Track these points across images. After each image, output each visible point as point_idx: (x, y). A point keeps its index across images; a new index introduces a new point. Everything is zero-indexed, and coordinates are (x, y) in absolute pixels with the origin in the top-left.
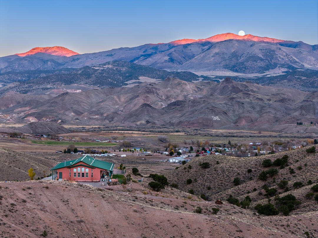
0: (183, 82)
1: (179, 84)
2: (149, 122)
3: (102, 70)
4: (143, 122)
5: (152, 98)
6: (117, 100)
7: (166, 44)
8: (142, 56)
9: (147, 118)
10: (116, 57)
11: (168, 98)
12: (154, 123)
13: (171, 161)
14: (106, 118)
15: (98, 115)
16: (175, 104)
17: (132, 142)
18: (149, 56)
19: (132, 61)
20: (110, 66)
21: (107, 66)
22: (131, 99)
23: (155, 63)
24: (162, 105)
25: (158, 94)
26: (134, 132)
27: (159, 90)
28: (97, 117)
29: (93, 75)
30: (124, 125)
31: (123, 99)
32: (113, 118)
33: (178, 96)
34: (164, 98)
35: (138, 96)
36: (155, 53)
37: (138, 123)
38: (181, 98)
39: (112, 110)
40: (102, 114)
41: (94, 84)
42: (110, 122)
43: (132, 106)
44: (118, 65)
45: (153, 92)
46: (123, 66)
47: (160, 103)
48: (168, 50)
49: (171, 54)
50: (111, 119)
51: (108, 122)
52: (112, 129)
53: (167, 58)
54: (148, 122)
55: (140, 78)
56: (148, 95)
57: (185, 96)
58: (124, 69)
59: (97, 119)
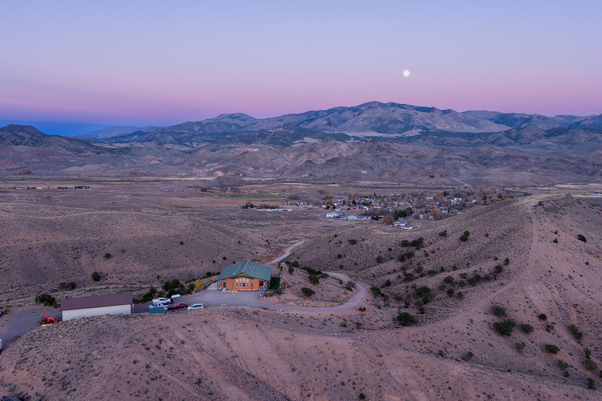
0: (338, 142)
1: (335, 144)
2: (312, 175)
3: (275, 133)
4: (307, 175)
5: (314, 156)
6: (287, 157)
7: (325, 111)
8: (307, 120)
9: (310, 172)
10: (285, 122)
11: (326, 155)
12: (316, 176)
13: (327, 216)
14: (278, 172)
15: (271, 169)
16: (332, 160)
17: (298, 194)
18: (312, 120)
19: (298, 125)
20: (281, 129)
21: (278, 129)
22: (297, 157)
23: (317, 126)
24: (322, 161)
25: (318, 152)
26: (299, 184)
27: (319, 149)
28: (270, 171)
29: (268, 137)
30: (292, 177)
31: (291, 157)
32: (283, 172)
33: (334, 154)
34: (323, 155)
35: (303, 154)
36: (317, 118)
37: (303, 176)
38: (336, 156)
39: (283, 166)
40: (274, 169)
41: (269, 144)
42: (281, 175)
43: (298, 162)
44: (287, 129)
45: (314, 151)
46: (291, 129)
47: (320, 160)
48: (327, 115)
49: (329, 119)
50: (282, 173)
51: (279, 175)
52: (282, 181)
53: (326, 122)
54: (310, 175)
55: (305, 138)
56: (311, 153)
57: (340, 154)
58: (292, 132)
59: (271, 173)
